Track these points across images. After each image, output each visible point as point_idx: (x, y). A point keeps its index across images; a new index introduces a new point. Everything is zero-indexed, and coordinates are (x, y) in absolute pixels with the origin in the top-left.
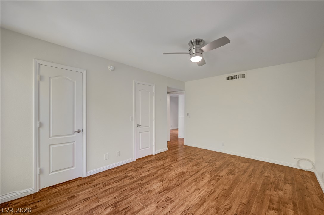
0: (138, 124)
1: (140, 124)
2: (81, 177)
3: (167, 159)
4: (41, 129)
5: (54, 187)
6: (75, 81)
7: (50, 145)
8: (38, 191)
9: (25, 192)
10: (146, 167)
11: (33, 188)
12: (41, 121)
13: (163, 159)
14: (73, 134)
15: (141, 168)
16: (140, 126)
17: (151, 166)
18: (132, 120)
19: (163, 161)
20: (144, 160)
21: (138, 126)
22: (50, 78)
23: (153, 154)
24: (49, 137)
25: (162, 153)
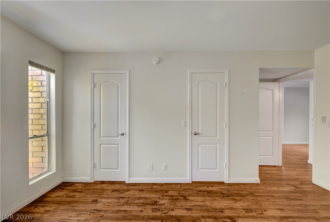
0: (196, 132)
1: (199, 133)
2: (125, 182)
3: (242, 202)
4: (94, 129)
5: (103, 182)
6: (120, 84)
7: (100, 144)
8: (92, 182)
9: (85, 179)
10: (192, 201)
11: (89, 178)
12: (94, 122)
13: (234, 198)
14: (118, 136)
15: (185, 198)
16: (200, 135)
17: (202, 202)
18: (185, 125)
19: (231, 202)
20: (202, 186)
21: (195, 135)
22: (100, 84)
23: (225, 182)
24: (100, 137)
25: (243, 186)
